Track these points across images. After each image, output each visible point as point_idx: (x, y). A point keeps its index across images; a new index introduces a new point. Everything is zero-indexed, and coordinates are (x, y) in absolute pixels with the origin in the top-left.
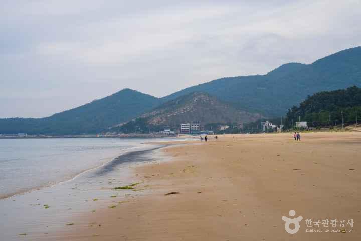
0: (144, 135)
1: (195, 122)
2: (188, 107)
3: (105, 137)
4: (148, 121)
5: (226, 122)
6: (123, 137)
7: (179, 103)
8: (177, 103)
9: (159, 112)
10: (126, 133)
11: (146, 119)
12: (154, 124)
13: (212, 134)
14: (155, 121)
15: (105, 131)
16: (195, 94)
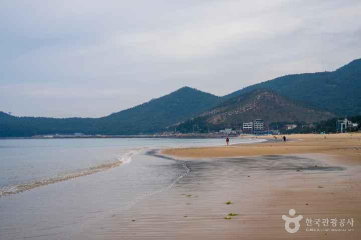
0: (203, 135)
1: (259, 121)
2: (251, 106)
3: (160, 137)
4: (207, 120)
5: (293, 121)
6: (180, 137)
7: (241, 101)
8: (239, 100)
9: (218, 111)
10: (183, 132)
11: (205, 118)
12: (214, 123)
13: (277, 134)
14: (215, 120)
15: (162, 131)
16: (258, 91)
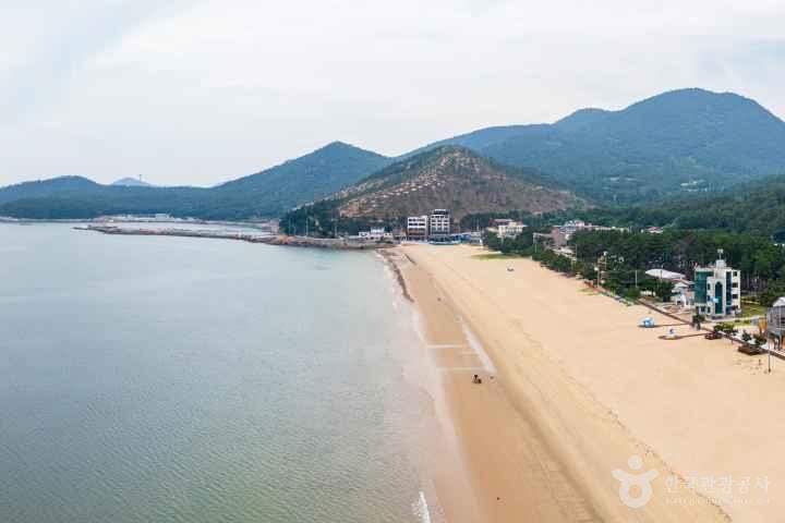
4: (338, 209)
11: (335, 203)
12: (350, 215)
16: (443, 150)
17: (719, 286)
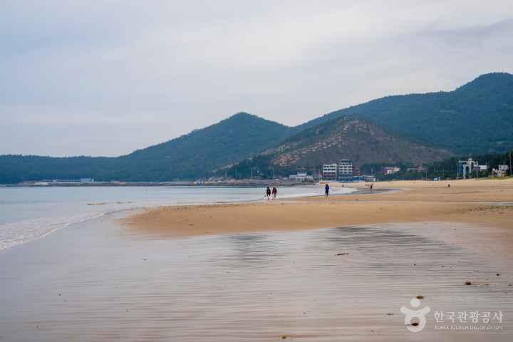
0: (265, 181)
1: (345, 161)
2: (334, 140)
3: (204, 185)
4: (272, 161)
5: (394, 163)
6: (232, 185)
7: (321, 133)
8: (317, 133)
9: (288, 147)
10: (237, 178)
11: (268, 158)
12: (281, 164)
14: (283, 161)
15: (207, 176)
16: (345, 118)
17: (467, 168)
